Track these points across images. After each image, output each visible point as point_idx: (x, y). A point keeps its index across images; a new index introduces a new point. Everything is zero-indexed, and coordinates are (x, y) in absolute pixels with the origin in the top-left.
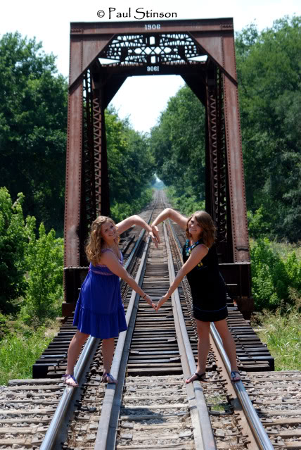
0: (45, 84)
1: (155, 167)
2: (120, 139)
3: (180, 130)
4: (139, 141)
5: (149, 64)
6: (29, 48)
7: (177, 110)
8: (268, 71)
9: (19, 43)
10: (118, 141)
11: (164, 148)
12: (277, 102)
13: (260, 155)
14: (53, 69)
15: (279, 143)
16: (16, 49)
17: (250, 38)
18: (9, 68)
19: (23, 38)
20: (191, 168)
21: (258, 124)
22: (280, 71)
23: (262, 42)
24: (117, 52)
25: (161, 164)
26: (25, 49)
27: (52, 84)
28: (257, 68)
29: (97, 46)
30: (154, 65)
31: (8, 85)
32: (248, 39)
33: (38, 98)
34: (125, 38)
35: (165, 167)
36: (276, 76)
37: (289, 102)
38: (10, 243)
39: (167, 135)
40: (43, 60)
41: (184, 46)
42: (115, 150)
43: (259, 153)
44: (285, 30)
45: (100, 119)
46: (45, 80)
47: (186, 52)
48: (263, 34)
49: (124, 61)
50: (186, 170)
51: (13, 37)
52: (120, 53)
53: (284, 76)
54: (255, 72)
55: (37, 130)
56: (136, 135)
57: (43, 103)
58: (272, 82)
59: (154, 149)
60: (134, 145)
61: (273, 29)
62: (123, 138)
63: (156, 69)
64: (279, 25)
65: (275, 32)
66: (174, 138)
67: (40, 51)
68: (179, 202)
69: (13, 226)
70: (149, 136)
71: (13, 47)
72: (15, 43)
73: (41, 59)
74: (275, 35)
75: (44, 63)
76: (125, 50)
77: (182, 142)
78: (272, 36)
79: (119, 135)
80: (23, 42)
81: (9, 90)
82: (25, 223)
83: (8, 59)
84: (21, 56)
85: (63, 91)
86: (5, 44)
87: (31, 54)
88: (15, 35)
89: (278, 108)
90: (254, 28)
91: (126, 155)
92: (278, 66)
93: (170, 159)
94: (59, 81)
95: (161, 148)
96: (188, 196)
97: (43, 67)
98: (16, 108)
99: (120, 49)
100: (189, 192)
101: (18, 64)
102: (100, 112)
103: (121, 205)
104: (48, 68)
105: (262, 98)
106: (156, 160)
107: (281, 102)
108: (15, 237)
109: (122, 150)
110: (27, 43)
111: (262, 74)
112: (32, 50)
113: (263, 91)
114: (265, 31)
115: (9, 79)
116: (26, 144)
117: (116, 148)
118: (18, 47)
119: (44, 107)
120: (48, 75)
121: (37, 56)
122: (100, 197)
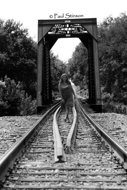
0: (24, 41)
1: (70, 76)
2: (55, 63)
3: (80, 59)
4: (63, 65)
5: (67, 34)
6: (17, 26)
7: (79, 51)
8: (116, 35)
9: (13, 23)
10: (54, 64)
11: (74, 68)
12: (119, 48)
13: (113, 70)
14: (27, 34)
15: (121, 65)
16: (12, 26)
17: (110, 21)
18: (9, 34)
19: (15, 21)
20: (86, 77)
21: (112, 57)
22: (121, 35)
23: (115, 22)
24: (55, 29)
25: (73, 75)
26: (15, 26)
27: (27, 40)
28: (112, 34)
29: (48, 28)
30: (68, 34)
31: (9, 41)
32: (109, 21)
33: (21, 46)
34: (57, 25)
35: (74, 76)
36: (120, 37)
37: (123, 48)
38: (16, 100)
39: (75, 62)
40: (23, 30)
41: (79, 27)
42: (53, 68)
43: (113, 69)
44: (124, 17)
45: (48, 55)
46: (24, 39)
47: (80, 29)
48: (115, 19)
49: (57, 33)
50: (84, 78)
51: (10, 21)
52: (56, 30)
53: (123, 37)
54: (111, 35)
55: (21, 59)
56: (62, 62)
57: (23, 48)
58: (118, 39)
59: (69, 68)
60: (61, 66)
61: (120, 17)
62: (56, 63)
63: (69, 35)
64: (122, 15)
65: (120, 18)
66: (78, 63)
67: (22, 27)
68: (81, 92)
69: (17, 94)
70: (67, 63)
71: (11, 25)
72: (11, 23)
73: (22, 30)
74: (120, 19)
75: (23, 32)
76: (57, 29)
77: (81, 64)
78: (119, 20)
79: (54, 62)
80: (15, 23)
81: (9, 43)
82: (21, 93)
83: (9, 30)
84: (14, 29)
85: (31, 43)
86: (8, 24)
87: (18, 28)
88: (12, 20)
89: (119, 50)
90: (111, 16)
91: (57, 71)
92: (120, 32)
93: (76, 72)
94: (30, 39)
95: (72, 68)
96: (85, 90)
97: (23, 34)
98: (12, 50)
99: (56, 29)
100: (86, 88)
101: (13, 32)
102: (48, 52)
103: (55, 92)
104: (25, 34)
105: (114, 46)
106: (71, 73)
107: (120, 48)
108: (17, 98)
109: (55, 68)
110: (16, 24)
111: (114, 36)
112: (19, 26)
113: (114, 43)
114: (116, 18)
115: (9, 38)
116: (16, 65)
117: (53, 67)
118: (13, 25)
119: (24, 50)
120: (25, 36)
121: (21, 29)
122: (48, 84)
